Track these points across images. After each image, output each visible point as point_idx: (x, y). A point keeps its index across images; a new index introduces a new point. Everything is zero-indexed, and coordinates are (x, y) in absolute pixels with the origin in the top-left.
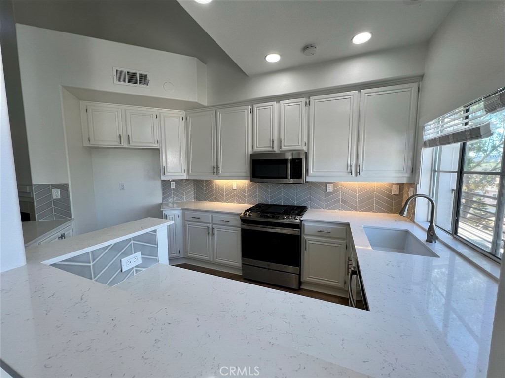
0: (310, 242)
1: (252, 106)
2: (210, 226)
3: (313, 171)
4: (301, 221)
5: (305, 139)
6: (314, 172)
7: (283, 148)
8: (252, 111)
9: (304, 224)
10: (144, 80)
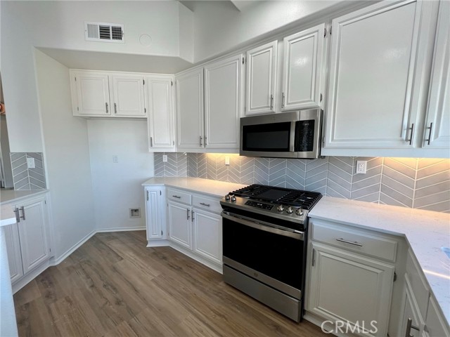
0: (322, 254)
1: (246, 53)
2: (190, 208)
3: (332, 140)
4: (308, 218)
5: (321, 90)
6: (334, 141)
7: (287, 107)
8: (245, 61)
9: (312, 224)
10: (117, 33)
